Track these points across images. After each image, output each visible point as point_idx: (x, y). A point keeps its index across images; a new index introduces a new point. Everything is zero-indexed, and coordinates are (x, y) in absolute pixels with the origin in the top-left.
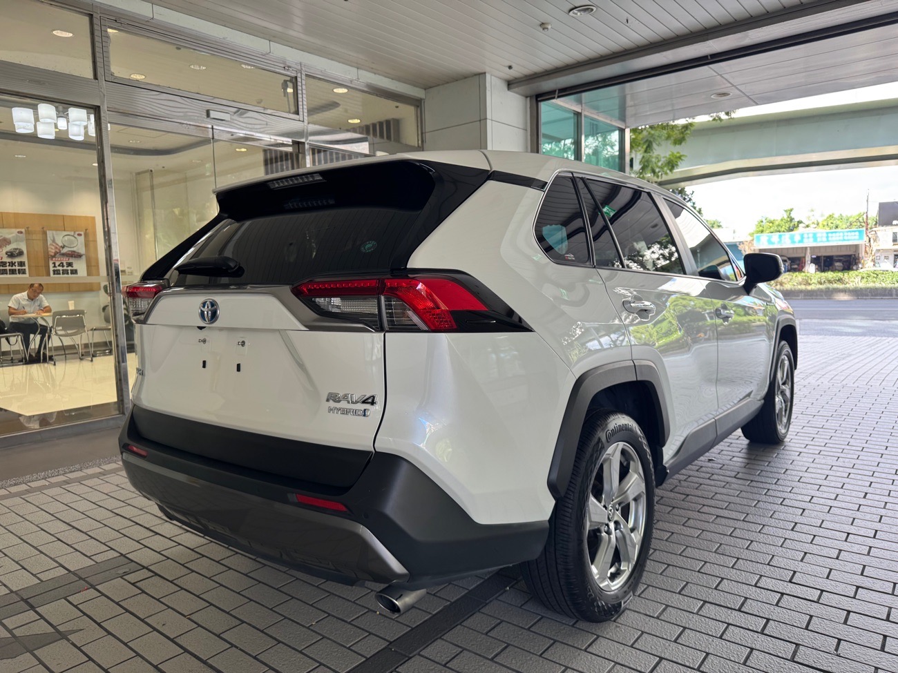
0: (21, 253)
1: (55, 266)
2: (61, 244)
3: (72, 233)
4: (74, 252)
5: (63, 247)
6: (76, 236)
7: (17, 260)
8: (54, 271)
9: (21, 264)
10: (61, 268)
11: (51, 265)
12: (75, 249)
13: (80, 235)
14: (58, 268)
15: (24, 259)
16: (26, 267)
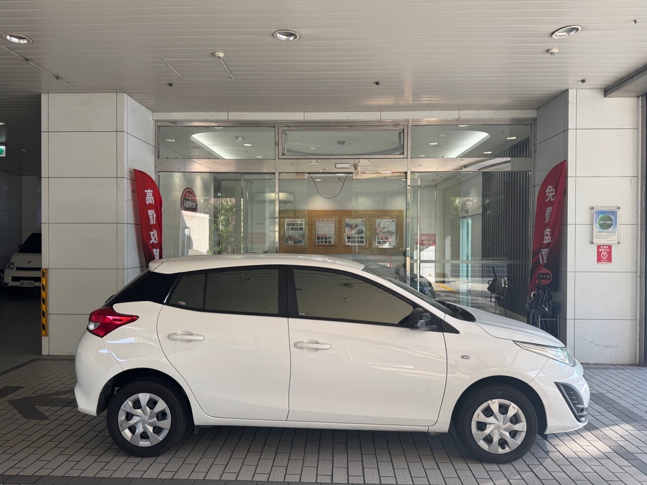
0: (362, 232)
1: (379, 239)
2: (383, 227)
3: (389, 220)
4: (389, 231)
5: (384, 229)
6: (391, 222)
7: (360, 235)
8: (378, 242)
9: (362, 238)
10: (381, 240)
11: (377, 239)
12: (390, 229)
13: (393, 221)
14: (380, 240)
15: (363, 235)
16: (364, 240)
